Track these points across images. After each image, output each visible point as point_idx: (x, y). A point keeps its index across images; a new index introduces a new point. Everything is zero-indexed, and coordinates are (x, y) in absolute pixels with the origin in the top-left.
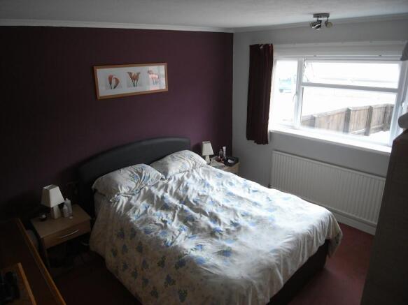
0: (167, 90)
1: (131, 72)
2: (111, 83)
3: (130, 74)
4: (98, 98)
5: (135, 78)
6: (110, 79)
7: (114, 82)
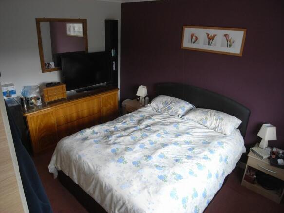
0: (241, 55)
1: (209, 33)
2: (192, 39)
3: (208, 34)
4: (182, 48)
5: (211, 39)
6: (192, 36)
7: (194, 38)
